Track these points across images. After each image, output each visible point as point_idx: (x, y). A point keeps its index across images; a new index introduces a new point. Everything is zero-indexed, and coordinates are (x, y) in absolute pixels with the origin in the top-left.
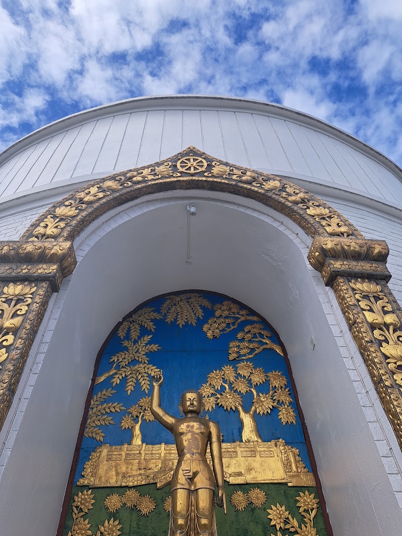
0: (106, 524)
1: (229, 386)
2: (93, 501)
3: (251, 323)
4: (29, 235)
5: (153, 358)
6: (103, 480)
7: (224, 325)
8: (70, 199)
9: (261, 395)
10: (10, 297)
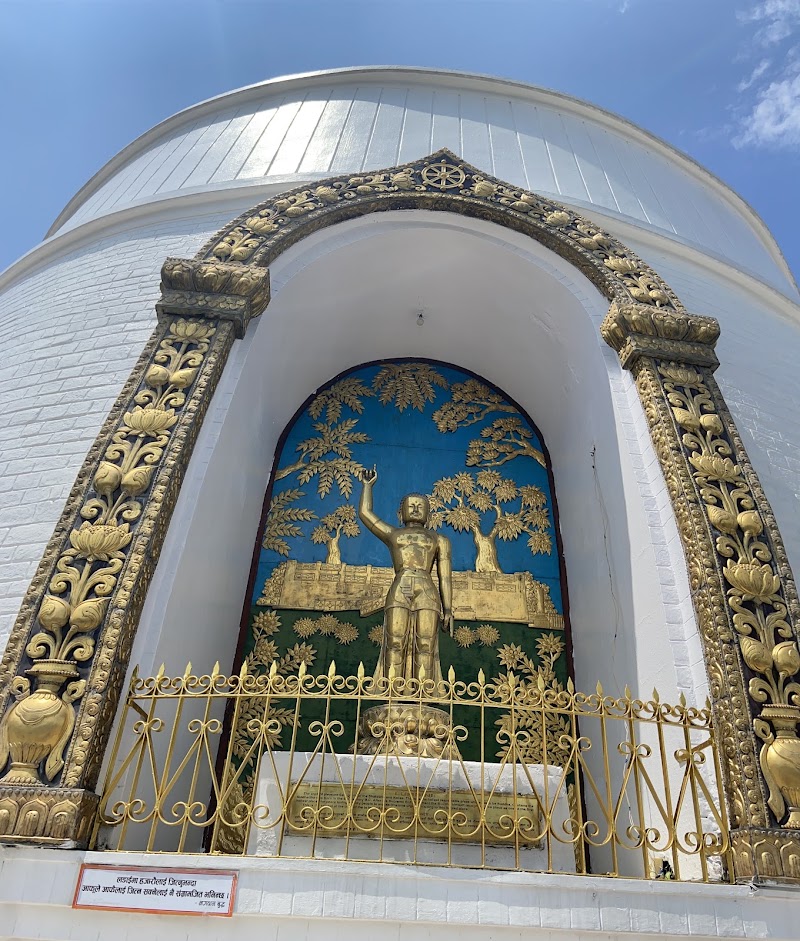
0: (297, 647)
1: (463, 500)
2: (279, 624)
3: (505, 415)
4: (207, 252)
5: (357, 452)
6: (290, 601)
7: (465, 415)
8: (268, 208)
9: (507, 514)
10: (179, 340)
